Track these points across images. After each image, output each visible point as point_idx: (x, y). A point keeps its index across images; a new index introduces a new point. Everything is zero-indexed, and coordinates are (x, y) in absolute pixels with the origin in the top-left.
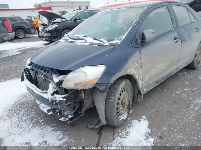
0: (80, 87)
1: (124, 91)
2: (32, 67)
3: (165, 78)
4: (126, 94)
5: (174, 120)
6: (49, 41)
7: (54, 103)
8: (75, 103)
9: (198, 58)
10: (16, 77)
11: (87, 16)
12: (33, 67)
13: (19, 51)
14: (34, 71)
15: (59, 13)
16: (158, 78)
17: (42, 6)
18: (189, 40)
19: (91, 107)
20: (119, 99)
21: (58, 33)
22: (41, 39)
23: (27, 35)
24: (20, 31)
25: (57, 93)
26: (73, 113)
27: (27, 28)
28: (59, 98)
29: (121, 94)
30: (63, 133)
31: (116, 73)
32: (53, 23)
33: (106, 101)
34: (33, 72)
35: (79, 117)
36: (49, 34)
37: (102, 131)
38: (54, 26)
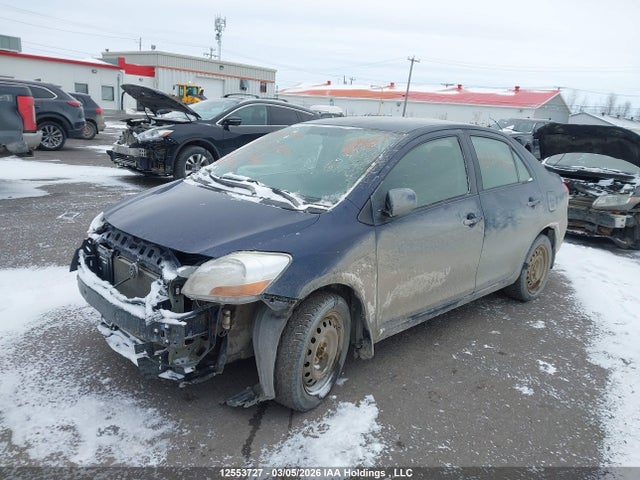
0: (224, 299)
1: (327, 323)
2: (105, 237)
3: (436, 311)
4: (331, 332)
5: (441, 411)
6: (140, 171)
7: (156, 330)
8: (204, 338)
9: (534, 275)
10: (34, 263)
11: (262, 115)
12: (108, 237)
13: (42, 188)
14: (110, 248)
15: (177, 88)
16: (419, 308)
17: (128, 61)
18: (505, 226)
19: (242, 357)
20: (313, 340)
21: (171, 153)
22: (116, 163)
23: (69, 143)
24: (52, 128)
25: (165, 305)
26: (195, 362)
27: (73, 121)
28: (170, 317)
29: (319, 331)
30: (162, 414)
31: (313, 276)
32: (160, 123)
33: (281, 341)
34: (107, 250)
35: (210, 376)
36: (143, 152)
37: (261, 418)
38: (163, 132)
